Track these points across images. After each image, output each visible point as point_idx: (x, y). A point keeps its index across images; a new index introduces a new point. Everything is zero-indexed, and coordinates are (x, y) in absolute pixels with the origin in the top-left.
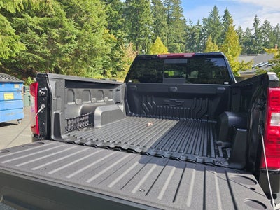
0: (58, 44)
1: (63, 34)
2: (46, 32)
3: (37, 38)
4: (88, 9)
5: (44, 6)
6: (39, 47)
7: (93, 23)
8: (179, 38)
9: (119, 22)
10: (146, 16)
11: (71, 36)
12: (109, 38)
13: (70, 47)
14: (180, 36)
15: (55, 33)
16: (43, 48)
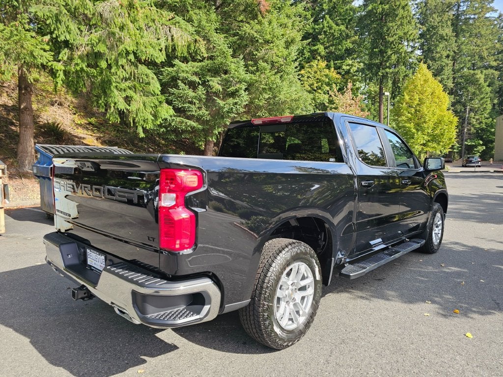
0: (219, 101)
1: (226, 83)
2: (204, 84)
3: (191, 93)
4: (268, 37)
5: (193, 48)
6: (193, 108)
7: (275, 59)
8: (482, 58)
9: (348, 44)
10: (402, 24)
11: (238, 86)
12: (327, 76)
13: (236, 103)
14: (485, 54)
15: (216, 83)
16: (200, 108)
